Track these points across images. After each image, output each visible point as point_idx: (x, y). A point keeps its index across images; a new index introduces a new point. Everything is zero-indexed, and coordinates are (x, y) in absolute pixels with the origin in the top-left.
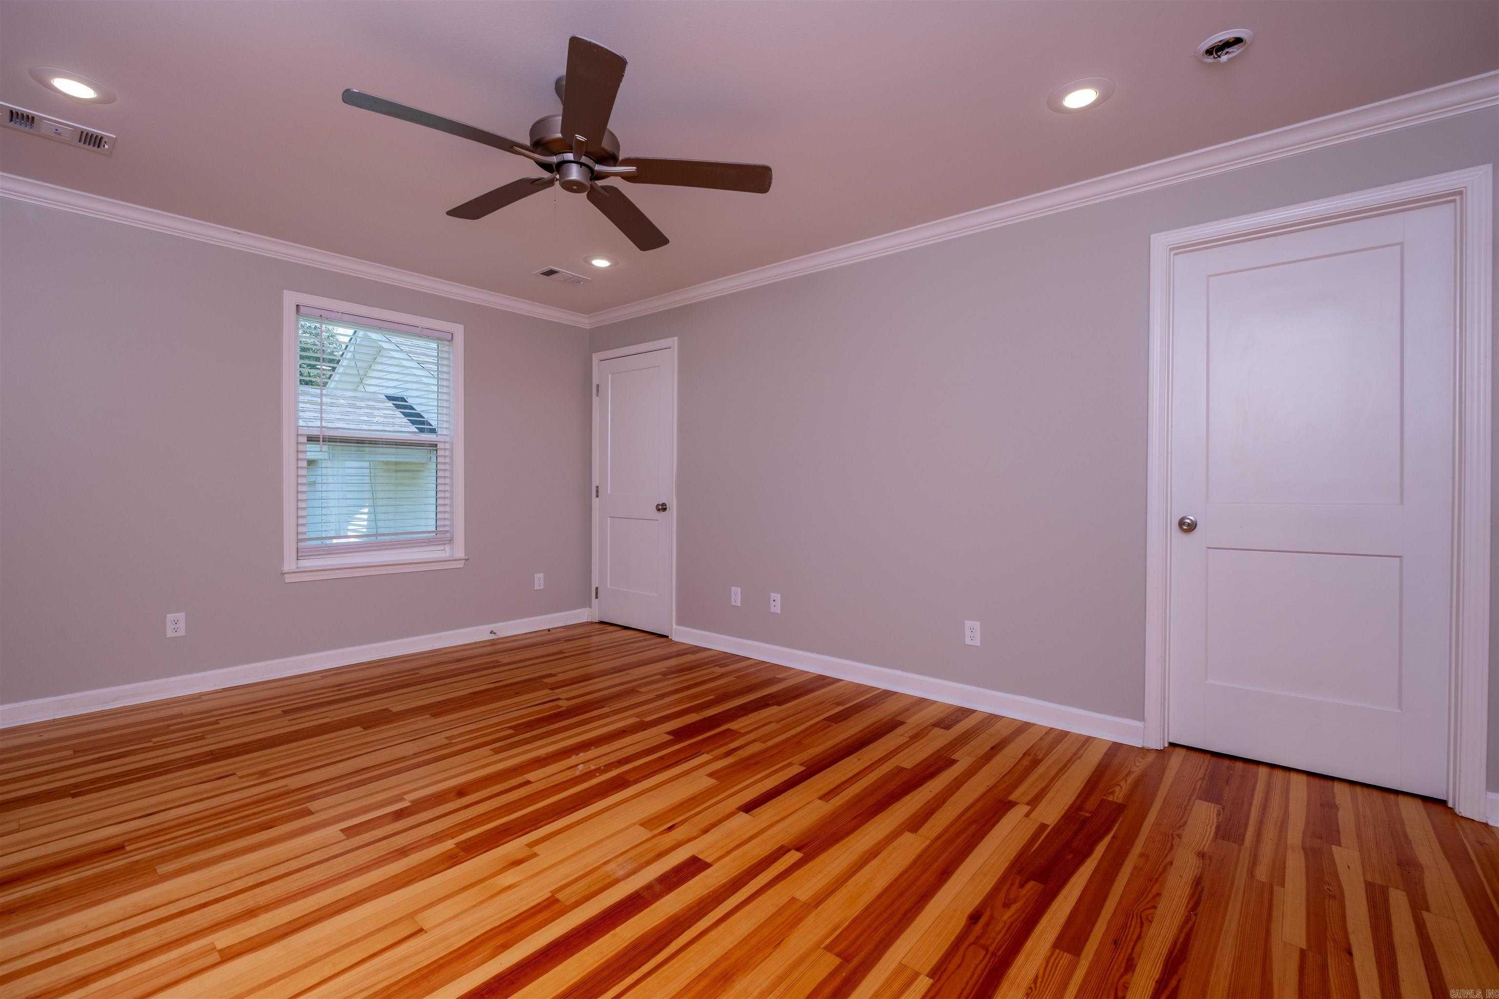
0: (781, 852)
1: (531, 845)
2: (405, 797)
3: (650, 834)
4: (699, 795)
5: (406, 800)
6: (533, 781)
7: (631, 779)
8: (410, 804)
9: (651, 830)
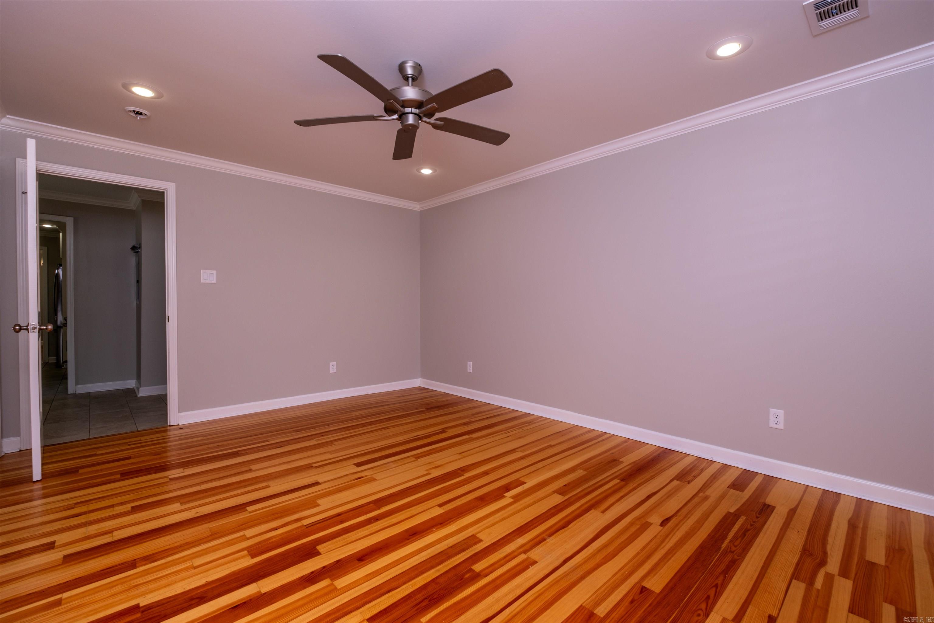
0: (317, 467)
1: (429, 474)
2: (512, 500)
3: (373, 476)
4: (336, 493)
5: (510, 497)
6: (437, 507)
7: (372, 505)
8: (505, 495)
9: (372, 477)
